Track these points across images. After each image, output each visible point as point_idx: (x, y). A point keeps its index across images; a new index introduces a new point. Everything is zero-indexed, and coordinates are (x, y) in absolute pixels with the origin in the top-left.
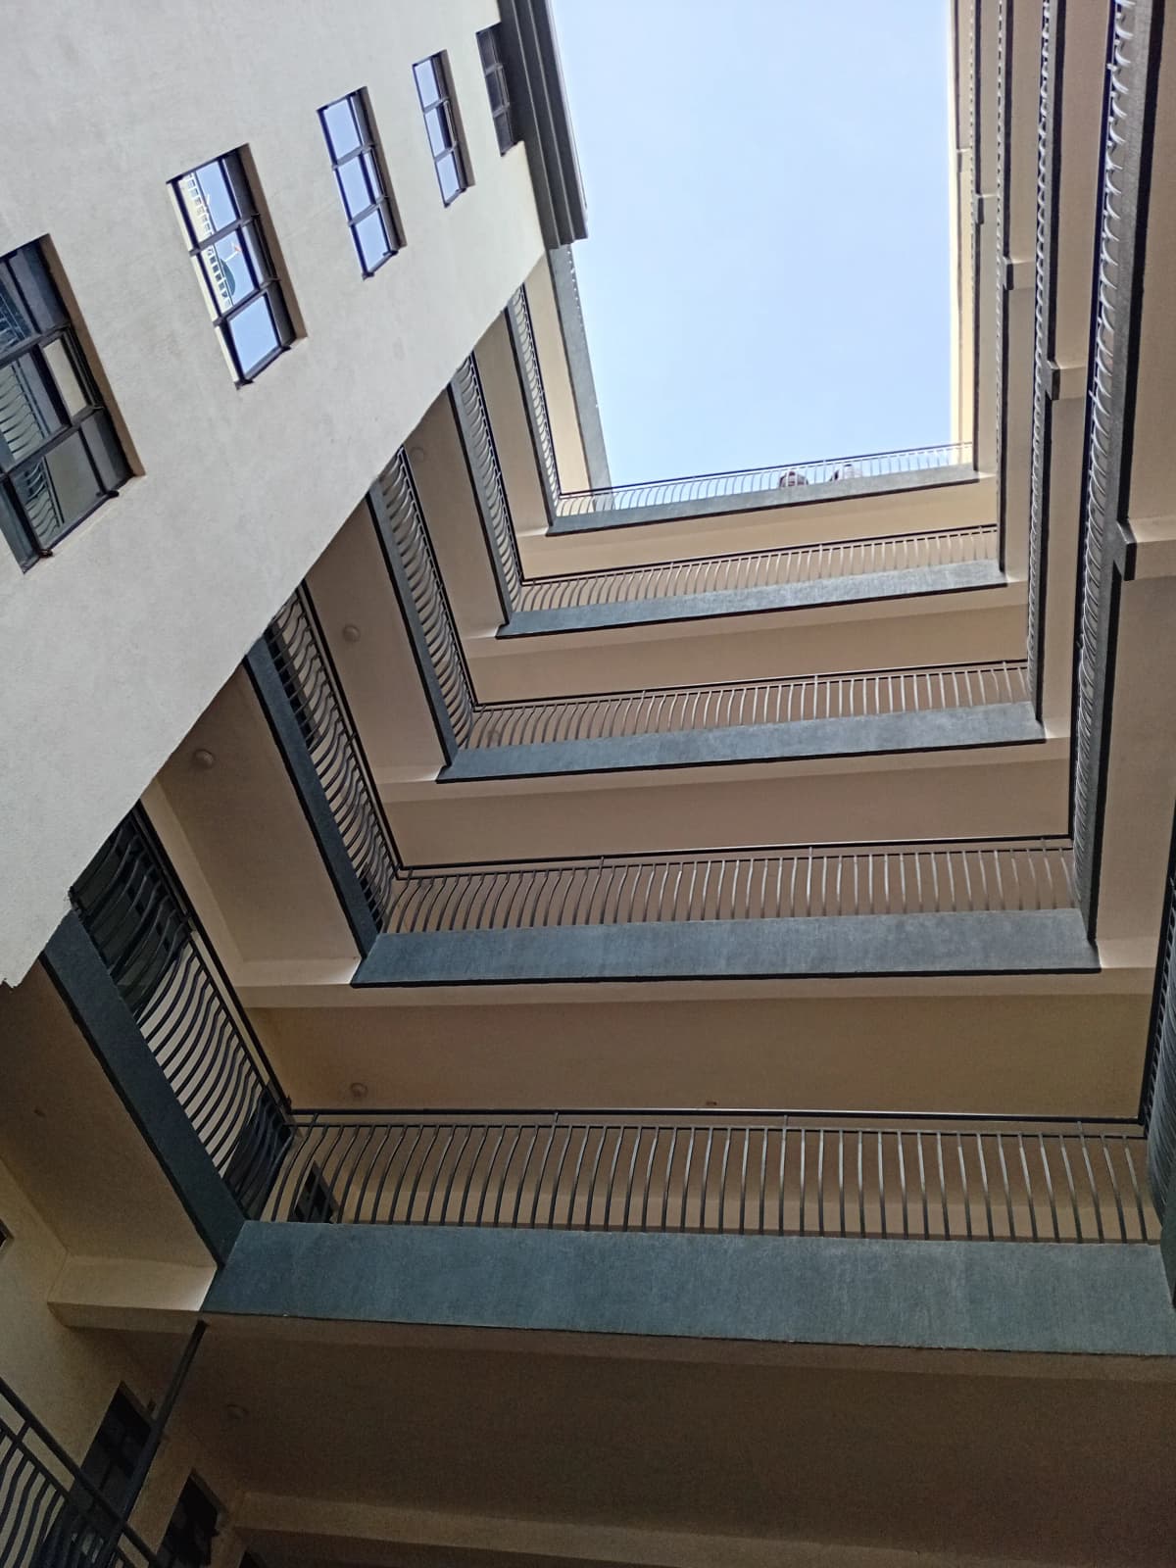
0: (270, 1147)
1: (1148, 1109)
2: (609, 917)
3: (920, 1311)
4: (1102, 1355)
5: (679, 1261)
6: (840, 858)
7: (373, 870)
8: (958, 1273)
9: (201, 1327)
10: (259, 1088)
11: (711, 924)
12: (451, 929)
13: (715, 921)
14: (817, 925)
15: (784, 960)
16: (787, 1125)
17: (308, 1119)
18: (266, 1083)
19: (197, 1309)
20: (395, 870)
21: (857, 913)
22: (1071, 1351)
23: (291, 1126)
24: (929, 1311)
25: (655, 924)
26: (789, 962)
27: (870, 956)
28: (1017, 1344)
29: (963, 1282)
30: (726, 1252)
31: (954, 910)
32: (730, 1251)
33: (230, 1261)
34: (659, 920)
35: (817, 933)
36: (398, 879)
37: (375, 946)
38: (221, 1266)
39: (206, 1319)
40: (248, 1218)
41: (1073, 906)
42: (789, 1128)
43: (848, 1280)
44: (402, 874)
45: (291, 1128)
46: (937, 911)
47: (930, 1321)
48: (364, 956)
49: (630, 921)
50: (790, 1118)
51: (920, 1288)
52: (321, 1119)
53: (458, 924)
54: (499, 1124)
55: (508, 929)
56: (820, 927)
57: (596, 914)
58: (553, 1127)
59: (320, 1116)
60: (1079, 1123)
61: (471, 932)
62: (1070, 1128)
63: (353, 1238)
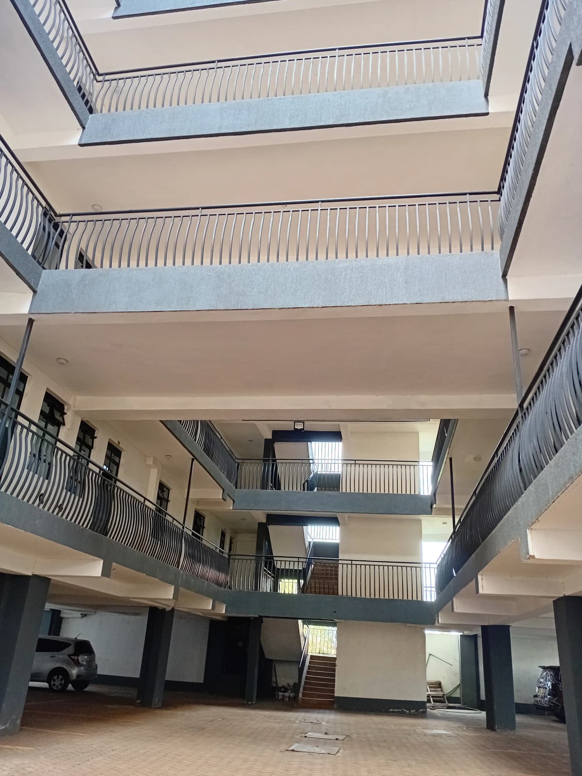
0: (49, 234)
1: (503, 185)
2: (222, 99)
3: (382, 289)
4: (466, 302)
5: (267, 276)
6: (354, 55)
7: (84, 80)
8: (401, 270)
9: (31, 321)
10: (40, 208)
11: (281, 99)
12: (132, 109)
13: (283, 97)
14: (340, 96)
15: (321, 118)
16: (321, 207)
17: (67, 218)
18: (44, 206)
19: (27, 313)
20: (94, 76)
21: (362, 88)
22: (451, 301)
23: (59, 222)
24: (386, 288)
25: (249, 100)
26: (323, 119)
27: (368, 112)
28: (426, 300)
29: (403, 274)
30: (289, 270)
31: (415, 83)
32: (292, 269)
33: (39, 289)
34: (251, 98)
35: (339, 100)
36: (97, 82)
37: (89, 122)
38: (35, 292)
39: (33, 317)
40: (44, 268)
41: (478, 78)
42: (322, 208)
43: (348, 278)
44: (99, 78)
45: (59, 224)
46: (406, 84)
47: (386, 293)
48: (84, 128)
49: (234, 99)
50: (322, 203)
51: (382, 278)
52: (75, 218)
53: (136, 107)
54: (171, 216)
55: (164, 108)
56: (341, 97)
57: (214, 97)
58: (200, 216)
59: (73, 217)
60: (468, 195)
61: (144, 111)
62: (462, 198)
63: (101, 275)
